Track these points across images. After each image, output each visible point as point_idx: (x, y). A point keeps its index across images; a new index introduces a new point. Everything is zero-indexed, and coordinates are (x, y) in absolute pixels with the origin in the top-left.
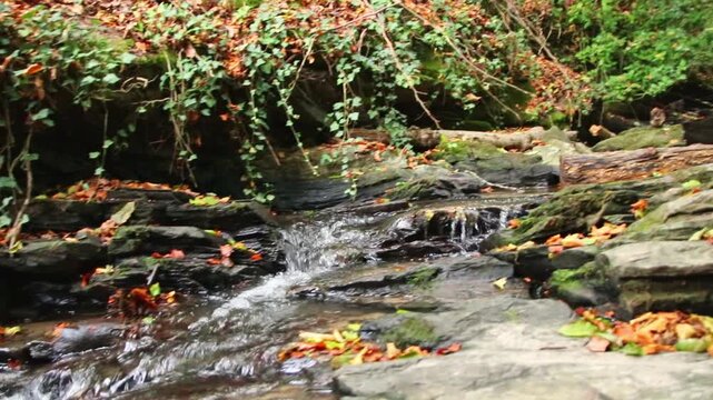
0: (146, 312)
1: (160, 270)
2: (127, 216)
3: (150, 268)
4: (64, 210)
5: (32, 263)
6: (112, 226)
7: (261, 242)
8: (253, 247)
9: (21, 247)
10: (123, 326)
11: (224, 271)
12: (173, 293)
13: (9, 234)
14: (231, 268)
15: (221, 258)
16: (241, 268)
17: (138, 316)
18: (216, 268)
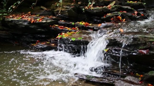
0: (119, 22)
1: (122, 15)
2: (113, 4)
3: (120, 14)
4: (101, 2)
5: (95, 11)
6: (110, 6)
7: (143, 12)
8: (141, 13)
9: (93, 8)
10: (114, 24)
11: (135, 17)
12: (125, 19)
13: (91, 6)
14: (137, 16)
15: (135, 14)
16: (139, 17)
17: (117, 23)
18: (134, 16)
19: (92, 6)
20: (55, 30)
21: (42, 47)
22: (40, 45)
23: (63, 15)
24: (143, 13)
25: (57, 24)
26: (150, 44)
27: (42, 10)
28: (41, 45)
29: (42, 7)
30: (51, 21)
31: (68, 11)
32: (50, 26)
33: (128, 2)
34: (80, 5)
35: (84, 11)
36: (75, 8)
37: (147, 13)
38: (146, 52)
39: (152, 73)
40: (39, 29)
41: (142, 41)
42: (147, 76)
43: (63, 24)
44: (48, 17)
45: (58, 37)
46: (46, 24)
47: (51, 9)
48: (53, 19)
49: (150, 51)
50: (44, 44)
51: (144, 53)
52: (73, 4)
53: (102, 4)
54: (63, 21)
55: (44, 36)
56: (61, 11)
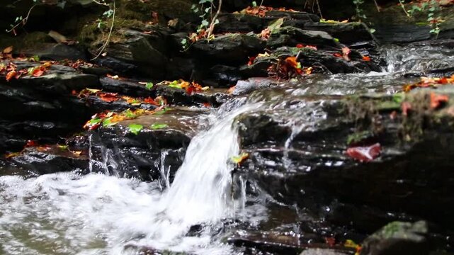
0: (293, 75)
1: (301, 56)
2: (278, 27)
3: (295, 53)
4: (239, 19)
5: (219, 47)
6: (267, 32)
7: (369, 51)
8: (364, 53)
9: (213, 38)
10: (278, 82)
11: (344, 62)
12: (310, 68)
13: (207, 30)
14: (349, 62)
15: (342, 54)
16: (356, 63)
17: (287, 78)
18: (339, 59)
19: (210, 30)
20: (87, 105)
21: (39, 160)
22: (31, 155)
23: (117, 59)
24: (368, 53)
25: (98, 86)
26: (383, 119)
27: (53, 44)
28: (34, 153)
29: (52, 34)
30: (74, 76)
31: (134, 45)
32: (71, 92)
33: (321, 21)
34: (175, 29)
35: (184, 47)
36: (157, 36)
37: (379, 55)
38: (370, 153)
39: (393, 231)
40: (35, 101)
41: (354, 113)
42: (377, 242)
43: (116, 87)
44: (67, 65)
45: (88, 124)
46: (58, 84)
47: (80, 40)
48: (85, 71)
49: (383, 148)
50: (45, 152)
51: (365, 158)
52: (149, 25)
53: (243, 28)
54: (116, 77)
55: (49, 126)
56: (111, 44)
